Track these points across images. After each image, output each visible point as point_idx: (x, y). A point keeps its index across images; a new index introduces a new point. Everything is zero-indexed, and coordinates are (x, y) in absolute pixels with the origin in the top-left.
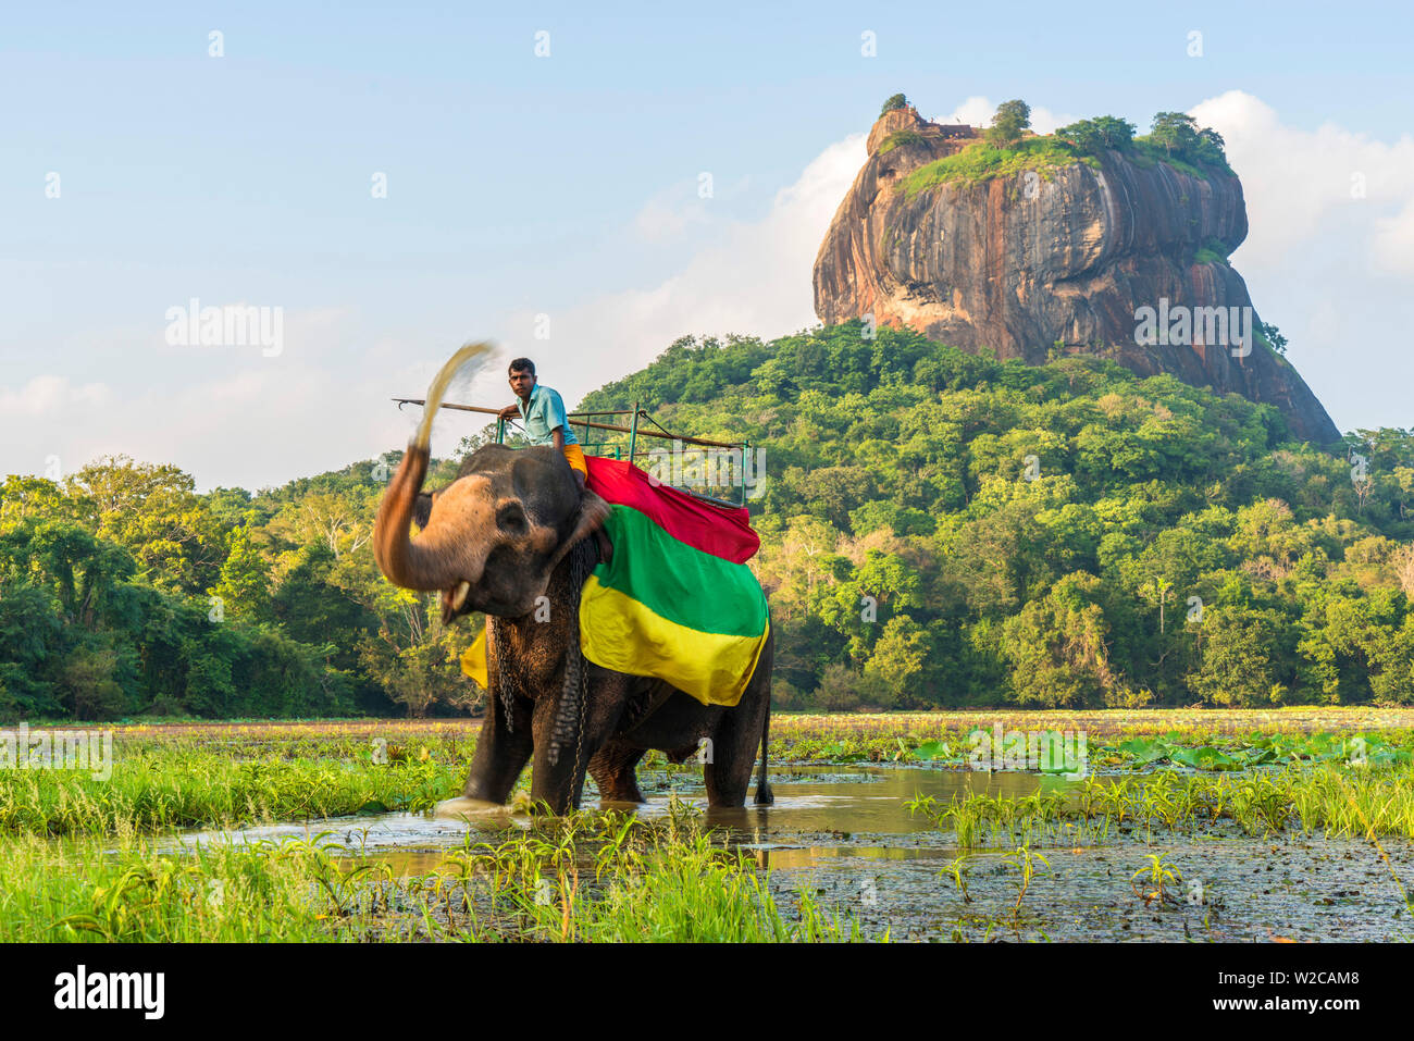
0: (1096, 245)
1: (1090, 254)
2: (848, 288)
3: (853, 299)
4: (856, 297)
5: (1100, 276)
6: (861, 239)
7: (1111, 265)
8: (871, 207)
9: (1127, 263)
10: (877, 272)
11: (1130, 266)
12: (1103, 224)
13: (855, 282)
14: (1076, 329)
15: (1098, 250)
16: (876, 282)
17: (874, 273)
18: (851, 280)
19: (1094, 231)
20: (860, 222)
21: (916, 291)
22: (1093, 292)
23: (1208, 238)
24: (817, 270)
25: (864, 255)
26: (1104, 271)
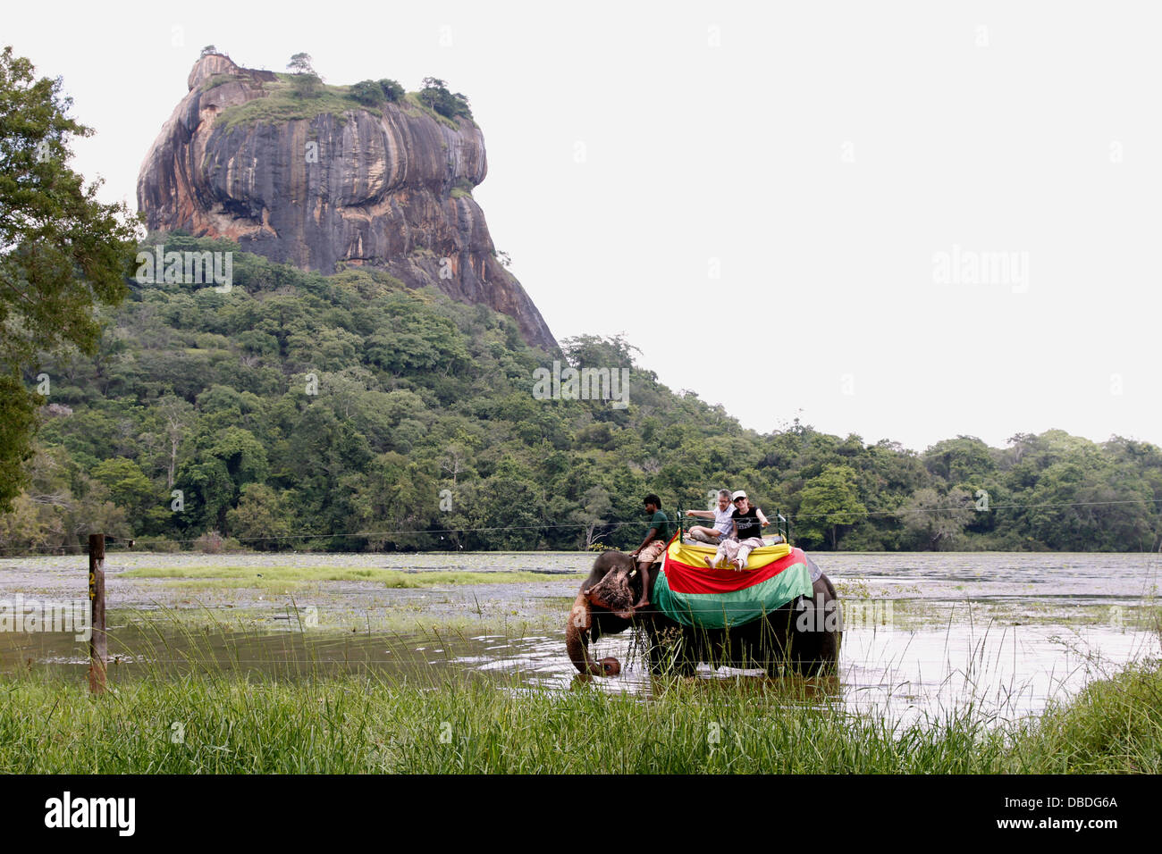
0: (378, 179)
1: (374, 186)
2: (170, 199)
3: (174, 209)
4: (177, 208)
5: (380, 203)
6: (183, 160)
7: (388, 195)
8: (193, 134)
9: (400, 195)
10: (197, 189)
11: (403, 197)
12: (384, 162)
13: (177, 195)
14: (360, 246)
15: (379, 183)
16: (195, 197)
17: (194, 189)
18: (173, 194)
19: (378, 168)
20: (183, 146)
21: (232, 207)
22: (374, 217)
23: (460, 177)
24: (141, 183)
25: (186, 173)
26: (382, 200)
